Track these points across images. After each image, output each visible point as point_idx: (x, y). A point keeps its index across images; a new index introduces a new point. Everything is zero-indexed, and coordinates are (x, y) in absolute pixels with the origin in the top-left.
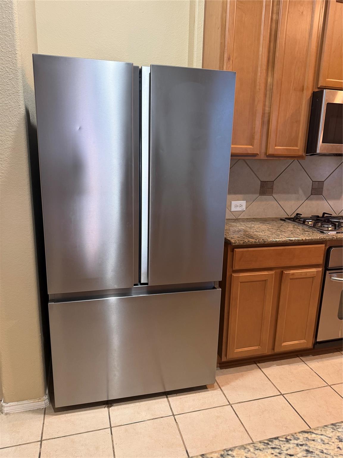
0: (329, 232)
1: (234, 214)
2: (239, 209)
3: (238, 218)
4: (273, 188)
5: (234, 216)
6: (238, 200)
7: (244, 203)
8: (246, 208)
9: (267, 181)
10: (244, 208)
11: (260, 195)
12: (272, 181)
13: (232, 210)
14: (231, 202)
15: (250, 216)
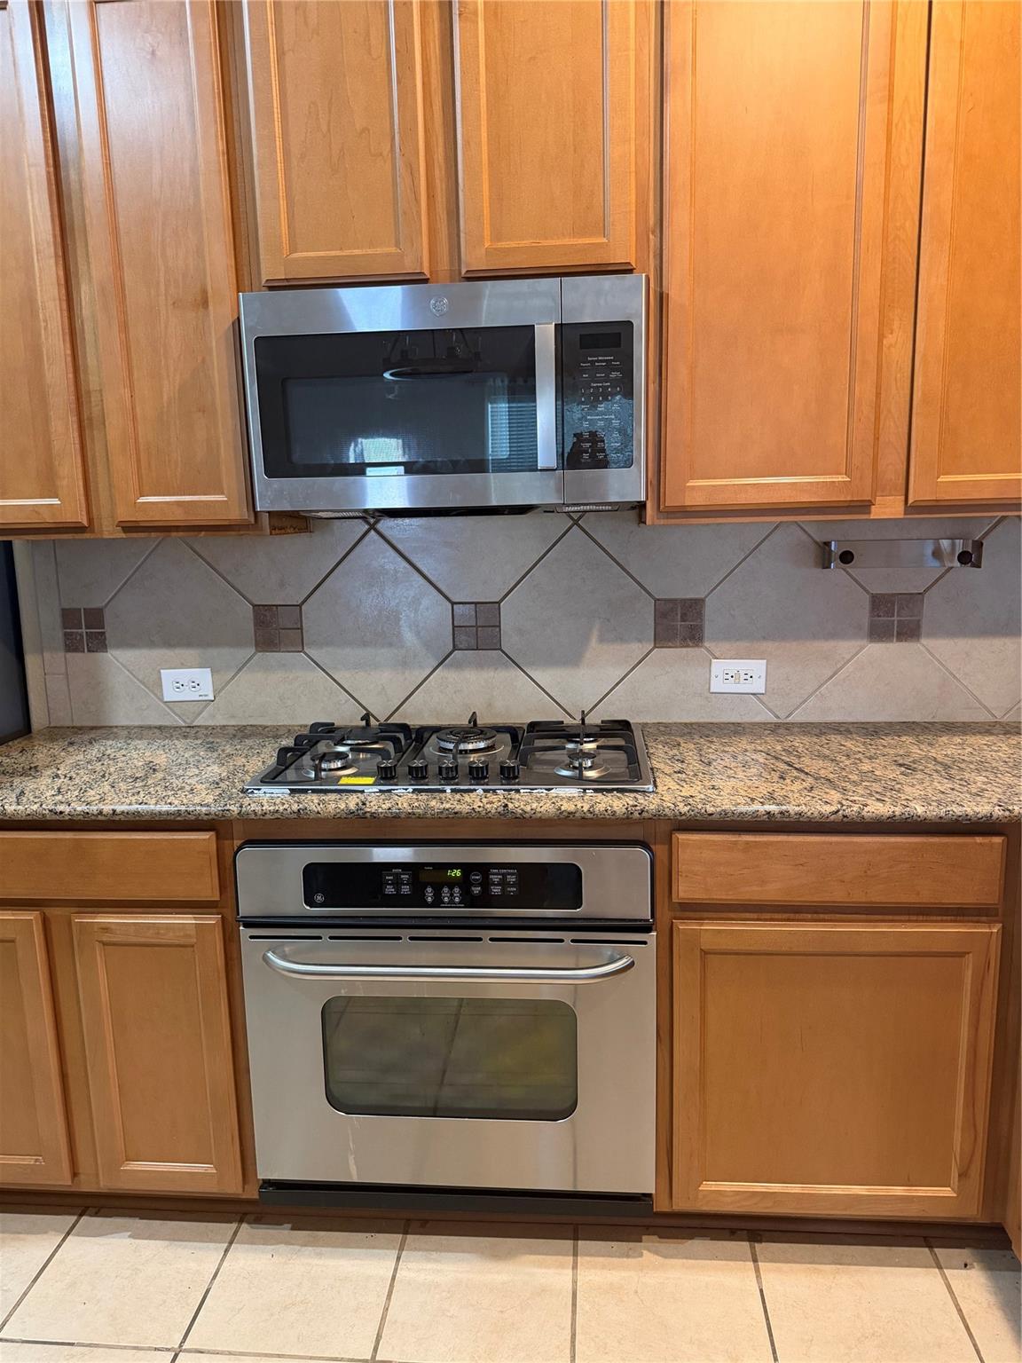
0: (259, 789)
1: (179, 712)
2: (188, 695)
3: (194, 724)
4: (301, 629)
5: (180, 717)
6: (183, 666)
7: (204, 677)
8: (217, 692)
9: (277, 606)
10: (207, 691)
11: (257, 651)
12: (295, 603)
13: (165, 700)
14: (160, 672)
15: (233, 717)
